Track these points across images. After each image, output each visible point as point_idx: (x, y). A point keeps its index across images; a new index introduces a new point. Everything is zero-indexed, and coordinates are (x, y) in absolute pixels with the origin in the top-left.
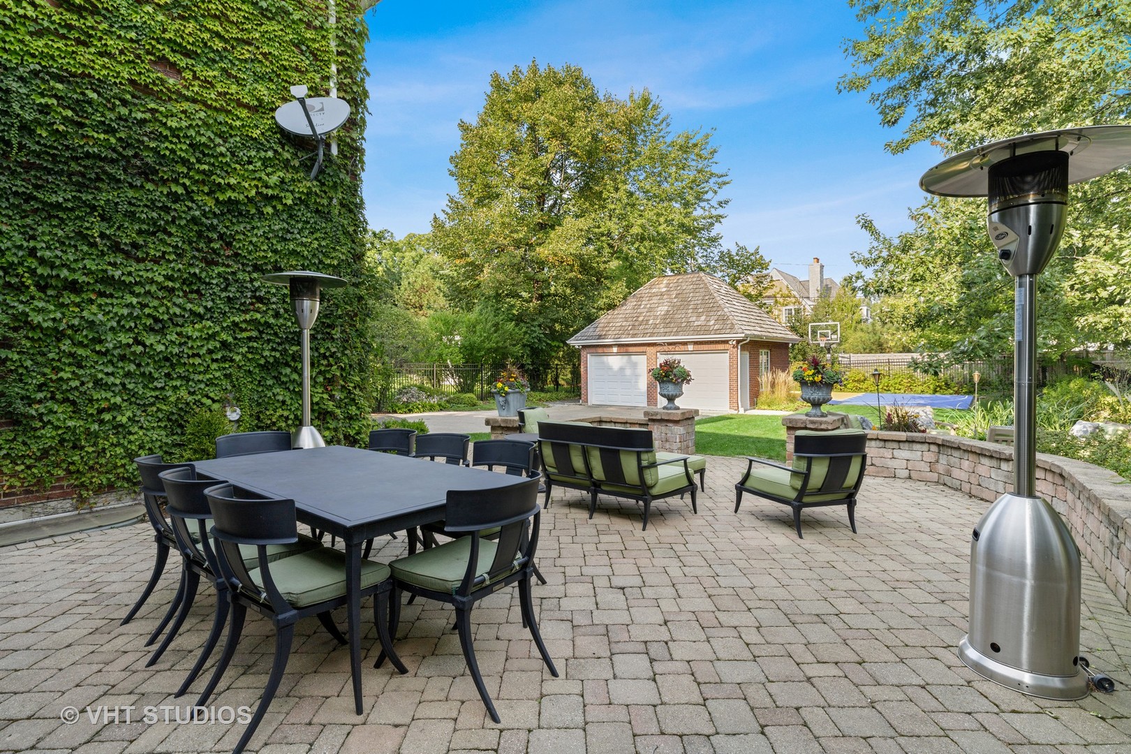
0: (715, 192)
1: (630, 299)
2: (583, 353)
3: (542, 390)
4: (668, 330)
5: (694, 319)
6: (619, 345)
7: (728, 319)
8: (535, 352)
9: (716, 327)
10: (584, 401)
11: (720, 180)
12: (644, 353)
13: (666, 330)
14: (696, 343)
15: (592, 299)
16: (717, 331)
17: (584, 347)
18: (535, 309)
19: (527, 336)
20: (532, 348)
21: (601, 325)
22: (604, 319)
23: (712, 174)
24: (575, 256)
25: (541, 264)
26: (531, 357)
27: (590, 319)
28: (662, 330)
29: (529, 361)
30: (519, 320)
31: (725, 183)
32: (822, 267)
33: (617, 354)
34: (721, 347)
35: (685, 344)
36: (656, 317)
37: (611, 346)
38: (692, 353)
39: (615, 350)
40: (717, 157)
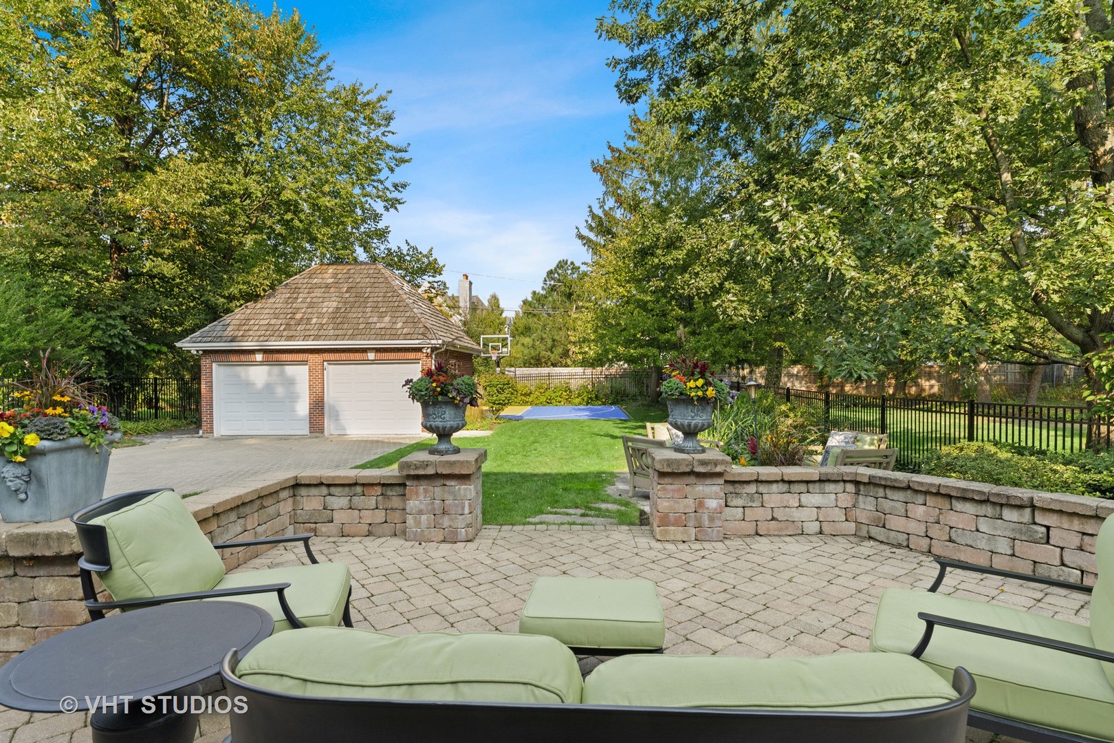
0: (392, 170)
1: (280, 289)
2: (204, 362)
3: (129, 417)
4: (340, 332)
5: (375, 320)
6: (265, 351)
7: (419, 321)
8: (113, 359)
9: (405, 331)
10: (205, 432)
11: (398, 155)
12: (304, 362)
13: (337, 332)
14: (378, 350)
15: (218, 283)
16: (406, 336)
17: (207, 353)
18: (114, 291)
19: (99, 333)
20: (108, 352)
21: (234, 322)
22: (239, 314)
23: (388, 147)
24: (192, 216)
25: (128, 221)
26: (107, 367)
27: (214, 314)
28: (331, 332)
29: (103, 373)
30: (82, 306)
31: (403, 161)
32: (471, 283)
33: (262, 363)
34: (412, 355)
35: (364, 350)
36: (321, 315)
37: (252, 352)
38: (373, 362)
39: (259, 357)
40: (393, 126)
